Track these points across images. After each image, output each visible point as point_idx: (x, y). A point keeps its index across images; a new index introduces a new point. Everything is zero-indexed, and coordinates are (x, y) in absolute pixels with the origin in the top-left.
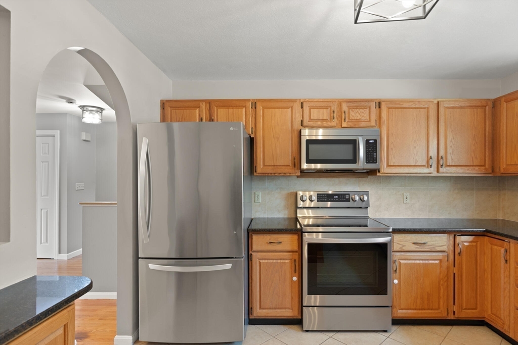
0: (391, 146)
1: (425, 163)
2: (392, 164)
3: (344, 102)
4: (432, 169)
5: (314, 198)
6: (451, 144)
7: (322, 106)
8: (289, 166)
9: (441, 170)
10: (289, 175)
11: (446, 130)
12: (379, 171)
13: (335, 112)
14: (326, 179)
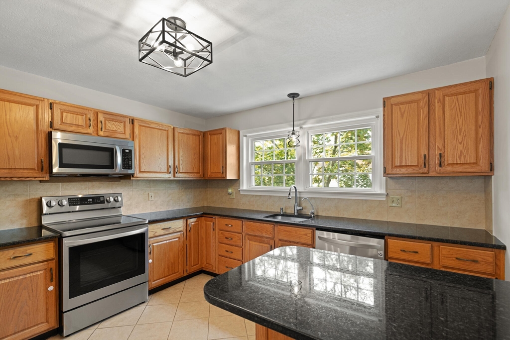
0: (142, 156)
1: (166, 171)
2: (143, 170)
3: (100, 112)
4: (171, 174)
5: (65, 202)
6: (182, 158)
7: (77, 113)
8: (34, 169)
9: (176, 175)
10: (33, 179)
11: (179, 148)
12: (133, 176)
13: (91, 121)
14: (77, 183)
